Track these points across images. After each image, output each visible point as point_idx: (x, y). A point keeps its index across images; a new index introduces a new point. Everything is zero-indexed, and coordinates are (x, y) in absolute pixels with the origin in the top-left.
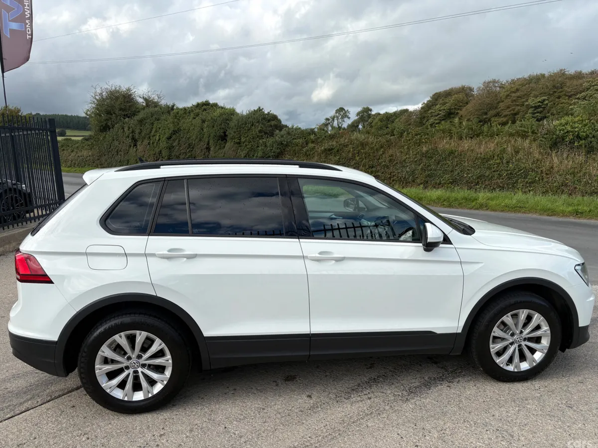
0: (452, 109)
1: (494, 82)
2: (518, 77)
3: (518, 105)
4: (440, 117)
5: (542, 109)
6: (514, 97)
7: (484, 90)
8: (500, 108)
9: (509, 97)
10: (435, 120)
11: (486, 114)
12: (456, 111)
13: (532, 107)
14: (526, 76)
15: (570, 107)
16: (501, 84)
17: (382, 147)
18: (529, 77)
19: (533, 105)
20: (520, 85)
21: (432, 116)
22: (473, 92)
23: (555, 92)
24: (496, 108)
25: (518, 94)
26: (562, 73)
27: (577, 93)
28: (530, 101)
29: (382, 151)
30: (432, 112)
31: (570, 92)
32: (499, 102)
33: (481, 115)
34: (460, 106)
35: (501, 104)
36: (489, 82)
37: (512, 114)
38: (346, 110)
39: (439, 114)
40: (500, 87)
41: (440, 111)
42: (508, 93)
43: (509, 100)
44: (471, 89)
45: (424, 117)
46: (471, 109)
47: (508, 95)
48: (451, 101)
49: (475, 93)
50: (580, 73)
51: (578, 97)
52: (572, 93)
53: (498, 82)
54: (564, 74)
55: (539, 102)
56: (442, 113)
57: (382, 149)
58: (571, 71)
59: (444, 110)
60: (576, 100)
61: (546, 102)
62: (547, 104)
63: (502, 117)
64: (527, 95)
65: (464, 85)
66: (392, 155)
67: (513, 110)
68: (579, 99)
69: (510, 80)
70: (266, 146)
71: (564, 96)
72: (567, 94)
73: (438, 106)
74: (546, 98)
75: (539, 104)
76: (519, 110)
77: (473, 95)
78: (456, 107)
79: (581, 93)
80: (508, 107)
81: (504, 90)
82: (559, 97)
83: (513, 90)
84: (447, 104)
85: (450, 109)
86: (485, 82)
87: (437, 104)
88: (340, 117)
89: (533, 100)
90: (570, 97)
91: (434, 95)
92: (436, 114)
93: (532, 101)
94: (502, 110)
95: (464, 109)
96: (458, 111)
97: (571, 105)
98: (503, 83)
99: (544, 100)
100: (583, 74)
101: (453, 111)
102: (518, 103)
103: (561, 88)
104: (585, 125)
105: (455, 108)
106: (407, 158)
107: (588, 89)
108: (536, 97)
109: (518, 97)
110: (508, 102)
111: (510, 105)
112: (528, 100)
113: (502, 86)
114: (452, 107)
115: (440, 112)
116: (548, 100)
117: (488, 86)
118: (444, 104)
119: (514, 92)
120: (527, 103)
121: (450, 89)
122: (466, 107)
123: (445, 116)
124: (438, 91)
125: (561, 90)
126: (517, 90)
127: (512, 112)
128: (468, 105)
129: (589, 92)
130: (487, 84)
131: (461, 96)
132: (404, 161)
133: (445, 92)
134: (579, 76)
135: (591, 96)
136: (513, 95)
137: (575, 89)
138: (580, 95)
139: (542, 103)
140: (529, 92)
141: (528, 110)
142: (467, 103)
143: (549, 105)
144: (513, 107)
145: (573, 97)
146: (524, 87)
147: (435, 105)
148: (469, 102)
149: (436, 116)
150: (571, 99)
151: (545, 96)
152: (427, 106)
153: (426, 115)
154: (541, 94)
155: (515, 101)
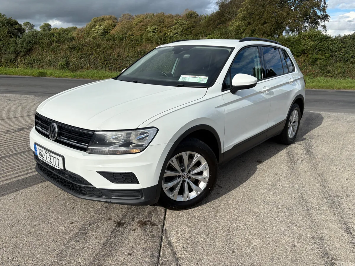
0: (106, 29)
1: (128, 15)
2: (141, 14)
3: (143, 30)
4: (99, 34)
5: (155, 33)
6: (140, 25)
7: (123, 19)
8: (133, 31)
9: (137, 25)
11: (126, 34)
12: (108, 31)
15: (169, 33)
17: (111, 48)
18: (147, 14)
19: (151, 31)
20: (142, 18)
21: (94, 33)
22: (117, 20)
23: (160, 24)
24: (131, 31)
25: (142, 24)
27: (171, 26)
28: (149, 28)
29: (112, 50)
30: (93, 30)
31: (168, 25)
32: (132, 28)
33: (123, 34)
34: (111, 28)
35: (133, 29)
36: (126, 15)
38: (31, 24)
39: (98, 32)
40: (132, 19)
41: (99, 30)
43: (138, 27)
46: (117, 31)
47: (137, 24)
48: (104, 24)
51: (171, 28)
52: (169, 26)
53: (130, 15)
54: (163, 14)
55: (153, 29)
56: (100, 32)
57: (111, 49)
58: (167, 14)
59: (101, 29)
60: (171, 30)
61: (157, 29)
64: (146, 25)
65: (111, 15)
67: (141, 33)
68: (172, 29)
69: (136, 15)
71: (165, 27)
72: (166, 26)
73: (97, 27)
74: (156, 27)
75: (153, 30)
76: (143, 32)
77: (117, 22)
78: (108, 28)
79: (173, 26)
80: (138, 31)
81: (134, 21)
82: (163, 28)
83: (139, 21)
84: (102, 26)
85: (105, 29)
86: (123, 15)
87: (96, 26)
88: (27, 29)
90: (168, 28)
91: (94, 19)
92: (96, 31)
94: (135, 32)
96: (110, 31)
97: (169, 32)
98: (133, 16)
99: (156, 28)
100: (172, 16)
102: (142, 29)
103: (163, 22)
105: (108, 29)
107: (176, 24)
108: (152, 26)
109: (142, 25)
111: (138, 29)
112: (147, 27)
114: (106, 28)
115: (99, 31)
116: (157, 28)
117: (125, 17)
120: (147, 29)
121: (103, 17)
122: (114, 29)
123: (102, 33)
124: (96, 17)
125: (163, 23)
127: (140, 34)
128: (115, 28)
129: (177, 26)
131: (110, 22)
133: (100, 18)
135: (178, 28)
136: (139, 24)
137: (170, 23)
138: (173, 27)
139: (155, 30)
140: (147, 23)
141: (148, 33)
142: (115, 26)
143: (158, 31)
144: (141, 31)
145: (170, 28)
146: (144, 20)
147: (95, 26)
148: (116, 26)
149: (97, 33)
150: (168, 29)
151: (156, 26)
152: (90, 26)
153: (90, 32)
154: (154, 25)
155: (141, 27)
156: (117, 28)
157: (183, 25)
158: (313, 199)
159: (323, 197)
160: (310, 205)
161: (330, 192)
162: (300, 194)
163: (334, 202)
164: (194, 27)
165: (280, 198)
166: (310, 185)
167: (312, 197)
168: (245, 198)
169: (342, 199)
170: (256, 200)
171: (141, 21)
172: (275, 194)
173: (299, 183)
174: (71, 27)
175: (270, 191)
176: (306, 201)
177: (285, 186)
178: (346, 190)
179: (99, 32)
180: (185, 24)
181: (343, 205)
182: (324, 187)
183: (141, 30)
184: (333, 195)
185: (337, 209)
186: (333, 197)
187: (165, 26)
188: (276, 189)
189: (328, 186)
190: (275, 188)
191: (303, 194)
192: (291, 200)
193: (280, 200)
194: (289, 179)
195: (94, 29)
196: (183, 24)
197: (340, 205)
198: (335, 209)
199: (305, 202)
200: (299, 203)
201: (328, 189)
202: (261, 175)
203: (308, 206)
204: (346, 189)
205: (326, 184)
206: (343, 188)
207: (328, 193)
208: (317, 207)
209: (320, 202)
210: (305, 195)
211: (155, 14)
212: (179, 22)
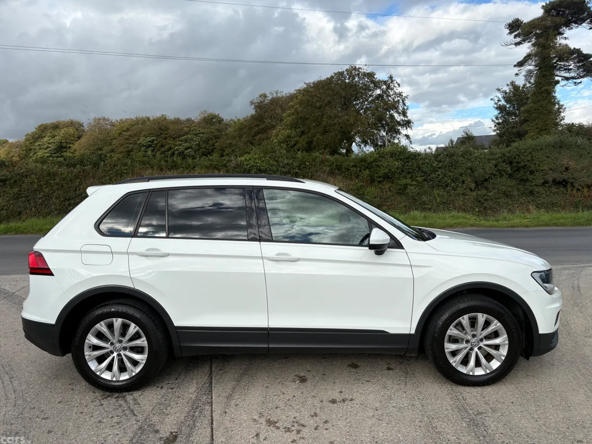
0: (64, 143)
1: (104, 119)
2: (126, 118)
3: (131, 144)
4: (50, 151)
6: (126, 135)
7: (95, 126)
8: (114, 144)
9: (121, 135)
10: (45, 153)
12: (68, 145)
13: (144, 146)
14: (133, 117)
15: (176, 148)
16: (111, 122)
18: (137, 118)
19: (145, 144)
20: (129, 125)
21: (40, 149)
22: (83, 127)
23: (161, 134)
24: (110, 145)
25: (130, 133)
26: (164, 118)
27: (180, 136)
30: (39, 145)
31: (174, 135)
32: (112, 140)
33: (96, 150)
34: (72, 140)
35: (115, 141)
36: (100, 119)
37: (127, 151)
39: (48, 147)
40: (110, 125)
41: (50, 143)
42: (120, 131)
43: (122, 138)
44: (81, 125)
45: (30, 150)
46: (84, 144)
48: (60, 135)
49: (86, 128)
50: (178, 119)
51: (180, 139)
52: (176, 136)
53: (107, 120)
54: (165, 118)
55: (149, 141)
56: (53, 147)
58: (171, 117)
59: (54, 143)
60: (180, 142)
61: (156, 142)
62: (156, 144)
64: (137, 135)
65: (72, 119)
67: (128, 147)
68: (181, 141)
69: (119, 119)
72: (172, 136)
73: (46, 139)
74: (155, 138)
75: (150, 143)
76: (132, 147)
77: (83, 131)
79: (182, 137)
80: (122, 145)
81: (115, 128)
82: (166, 139)
83: (124, 129)
84: (56, 137)
85: (61, 143)
86: (94, 119)
87: (44, 137)
89: (145, 140)
90: (174, 139)
91: (40, 127)
92: (45, 146)
93: (142, 140)
94: (117, 147)
95: (77, 144)
96: (70, 145)
97: (176, 146)
98: (113, 122)
99: (153, 140)
100: (181, 120)
101: (64, 145)
102: (130, 142)
104: (263, 161)
105: (66, 142)
107: (188, 133)
108: (147, 136)
109: (130, 136)
110: (121, 140)
111: (123, 142)
112: (139, 139)
113: (112, 125)
114: (63, 141)
115: (50, 146)
116: (156, 140)
117: (99, 123)
118: (54, 136)
119: (125, 131)
120: (139, 142)
121: (57, 122)
122: (79, 141)
123: (55, 149)
124: (44, 123)
125: (166, 132)
126: (128, 130)
127: (126, 149)
128: (81, 140)
129: (189, 136)
130: (97, 121)
131: (71, 130)
133: (52, 124)
134: (177, 122)
135: (191, 139)
136: (125, 133)
137: (177, 132)
139: (152, 142)
140: (139, 132)
141: (141, 148)
142: (79, 138)
143: (158, 145)
144: (127, 145)
146: (133, 127)
147: (42, 138)
148: (81, 136)
149: (46, 149)
150: (175, 140)
151: (154, 136)
152: (33, 137)
153: (32, 148)
154: (150, 135)
155: (127, 139)
156: (83, 140)
157: (200, 135)
158: (447, 424)
159: (460, 418)
160: (445, 436)
161: (467, 407)
162: (426, 419)
163: (477, 425)
164: (218, 138)
165: (399, 432)
166: (438, 399)
167: (445, 422)
168: (344, 440)
169: (487, 418)
170: (362, 441)
171: (127, 128)
172: (390, 425)
173: (421, 398)
175: (381, 420)
176: (437, 430)
177: (402, 406)
178: (489, 400)
179: (50, 147)
180: (203, 133)
181: (490, 428)
182: (458, 399)
184: (473, 413)
185: (484, 437)
186: (474, 417)
187: (170, 137)
188: (389, 415)
189: (463, 397)
190: (388, 413)
191: (430, 418)
192: (416, 432)
193: (399, 435)
194: (405, 392)
195: (40, 143)
196: (200, 133)
197: (486, 429)
198: (482, 438)
199: (437, 432)
200: (428, 436)
201: (464, 402)
202: (361, 391)
203: (441, 438)
204: (488, 398)
205: (459, 394)
206: (484, 397)
207: (466, 409)
208: (455, 438)
209: (458, 428)
210: (433, 418)
211: (151, 118)
212: (192, 131)
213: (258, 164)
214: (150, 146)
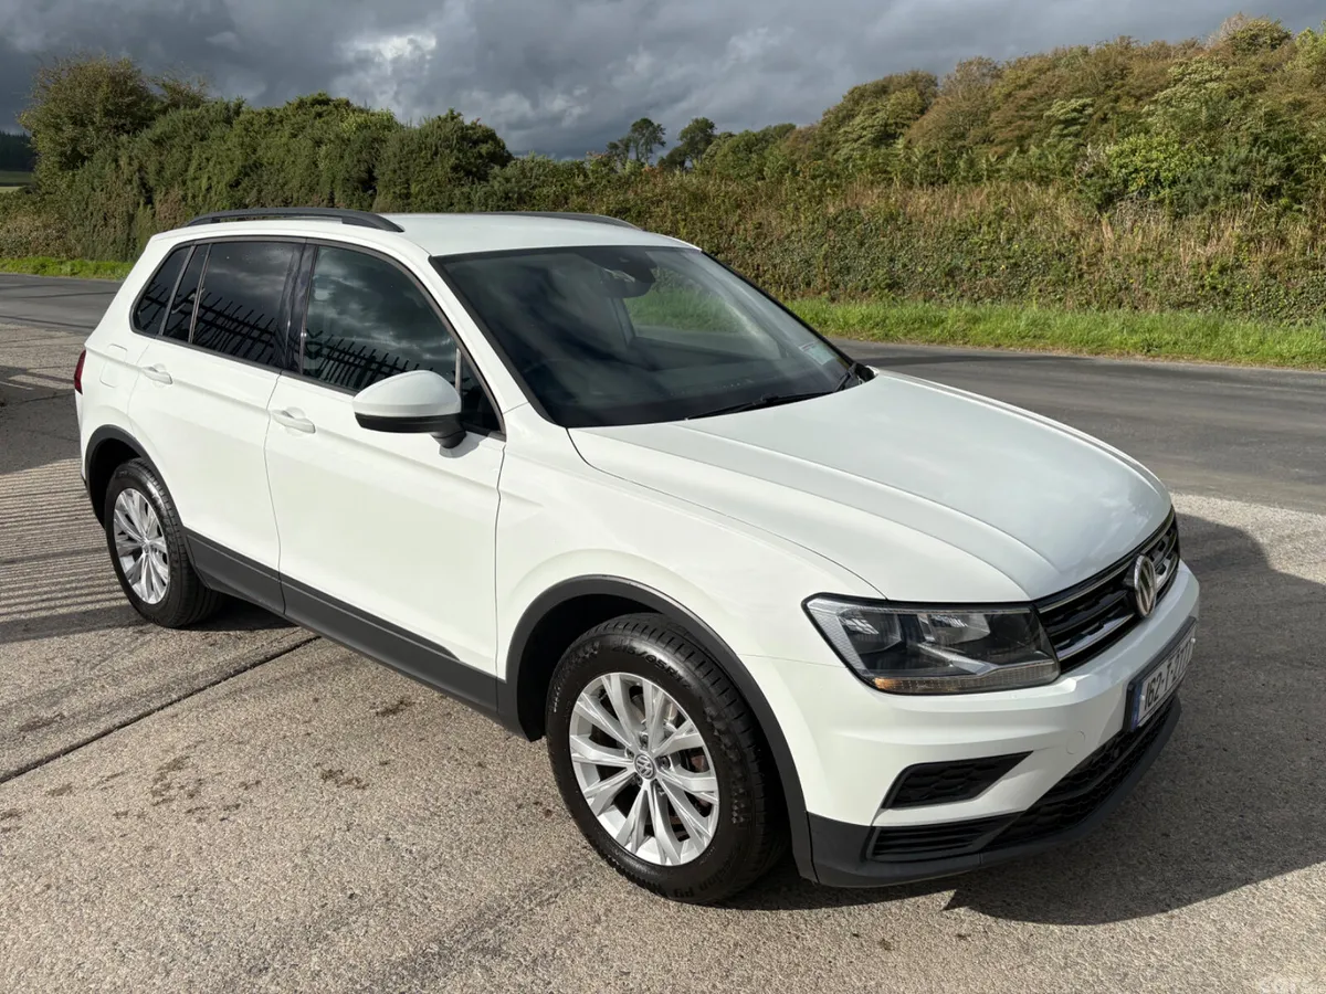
0: (891, 125)
1: (980, 63)
2: (1031, 54)
3: (1029, 118)
4: (864, 144)
5: (1079, 127)
6: (1022, 98)
7: (959, 81)
8: (992, 122)
9: (1011, 99)
10: (853, 150)
11: (963, 136)
12: (899, 131)
13: (1059, 122)
14: (1048, 50)
16: (995, 68)
17: (739, 206)
18: (1056, 52)
19: (1062, 118)
20: (1035, 71)
21: (846, 141)
22: (936, 85)
23: (1108, 87)
24: (985, 123)
25: (1031, 92)
26: (1123, 47)
27: (1155, 91)
28: (1055, 108)
29: (739, 215)
30: (846, 132)
31: (1141, 87)
32: (989, 111)
33: (952, 139)
34: (909, 119)
35: (994, 114)
36: (971, 63)
37: (1017, 137)
38: (656, 124)
39: (861, 137)
40: (992, 76)
41: (864, 128)
42: (1011, 89)
43: (1011, 106)
44: (933, 82)
45: (829, 144)
46: (930, 127)
47: (1009, 95)
48: (887, 107)
49: (941, 87)
50: (1162, 45)
51: (1154, 98)
52: (1143, 90)
53: (987, 64)
54: (1127, 46)
55: (1075, 110)
56: (868, 135)
58: (1145, 42)
59: (873, 126)
60: (1152, 107)
61: (1090, 110)
62: (1090, 116)
63: (996, 145)
64: (1048, 97)
65: (915, 70)
66: (760, 224)
67: (1020, 128)
68: (1156, 103)
69: (1013, 60)
70: (469, 203)
71: (1124, 97)
72: (1133, 92)
73: (858, 120)
74: (1088, 101)
75: (1075, 114)
76: (1030, 127)
77: (935, 94)
78: (898, 120)
79: (1161, 91)
80: (1009, 123)
81: (1000, 84)
82: (1116, 100)
83: (1021, 82)
84: (878, 115)
85: (886, 125)
86: (959, 64)
87: (858, 114)
88: (643, 141)
89: (1063, 107)
90: (1139, 99)
91: (852, 93)
92: (855, 136)
93: (1058, 109)
94: (996, 128)
95: (915, 125)
96: (903, 131)
98: (1000, 67)
99: (1084, 106)
100: (1168, 47)
101: (891, 129)
102: (1028, 114)
103: (1122, 79)
105: (896, 123)
106: (792, 231)
107: (1177, 81)
108: (1069, 97)
109: (1031, 99)
110: (1008, 110)
111: (1013, 116)
112: (1050, 105)
113: (997, 74)
114: (891, 121)
115: (864, 133)
116: (1092, 105)
117: (967, 73)
118: (874, 112)
119: (1022, 88)
120: (1049, 113)
121: (885, 79)
122: (920, 121)
123: (874, 140)
124: (860, 83)
125: (1119, 83)
126: (1030, 82)
127: (1017, 133)
128: (924, 117)
129: (1180, 89)
130: (965, 67)
131: (910, 96)
132: (788, 237)
133: (876, 84)
134: (1159, 51)
135: (1183, 97)
136: (1022, 93)
137: (1150, 81)
138: (1160, 95)
139: (1081, 112)
140: (1053, 87)
141: (1051, 128)
142: (922, 112)
143: (1095, 117)
144: (1019, 123)
145: (1147, 99)
146: (1043, 76)
147: (853, 117)
148: (926, 108)
149: (856, 141)
150: (1141, 103)
151: (1087, 97)
152: (837, 117)
153: (833, 139)
154: (1078, 93)
155: (1023, 108)
156: (931, 116)
157: (1208, 85)
164: (1262, 89)
171: (1028, 80)
174: (775, 128)
179: (865, 136)
180: (1218, 79)
183: (1022, 118)
187: (1128, 93)
195: (846, 129)
196: (1211, 80)
211: (1092, 49)
212: (1190, 74)
213: (1154, 165)
214: (1073, 122)
